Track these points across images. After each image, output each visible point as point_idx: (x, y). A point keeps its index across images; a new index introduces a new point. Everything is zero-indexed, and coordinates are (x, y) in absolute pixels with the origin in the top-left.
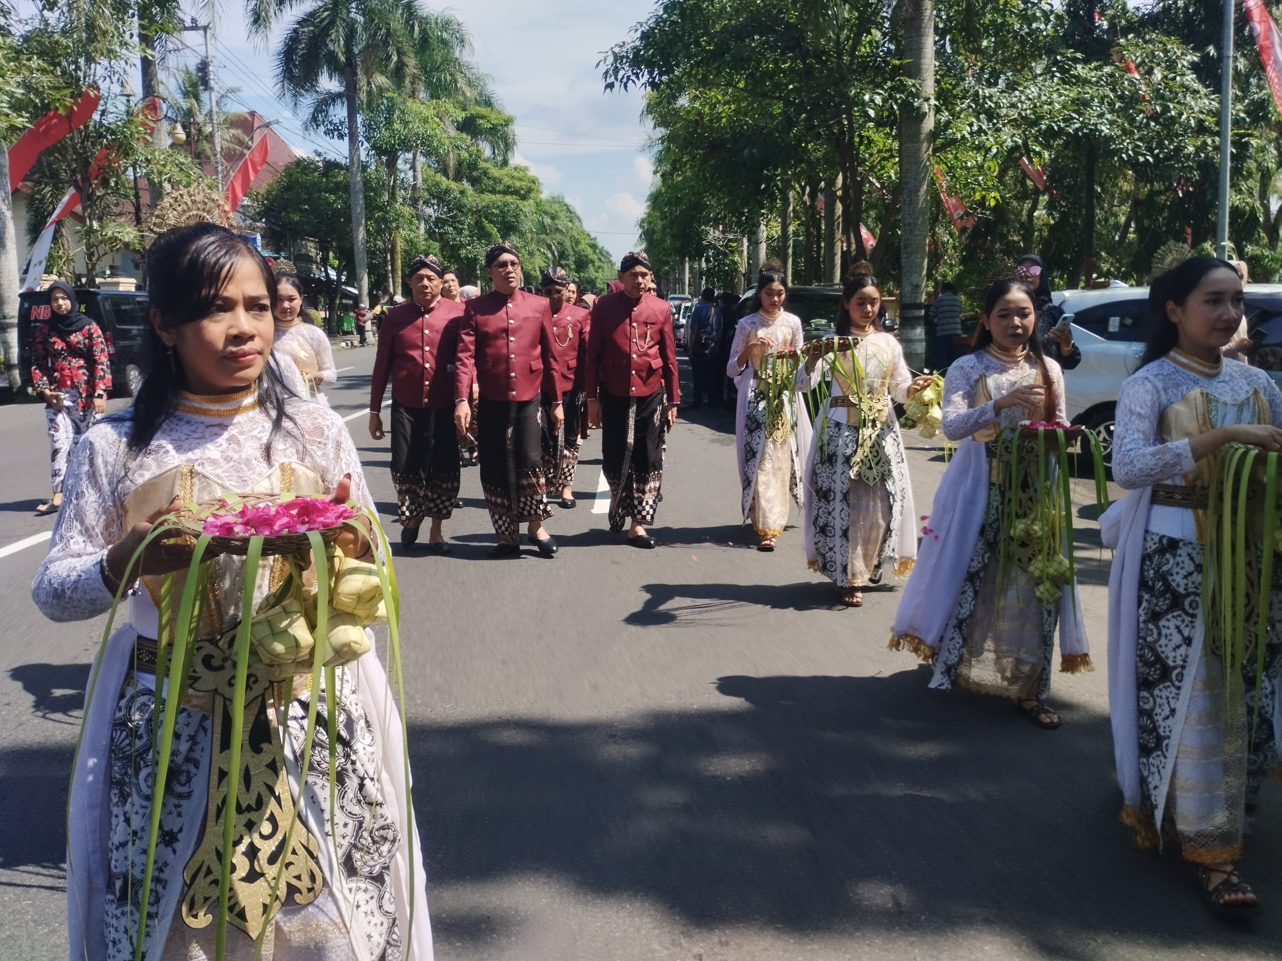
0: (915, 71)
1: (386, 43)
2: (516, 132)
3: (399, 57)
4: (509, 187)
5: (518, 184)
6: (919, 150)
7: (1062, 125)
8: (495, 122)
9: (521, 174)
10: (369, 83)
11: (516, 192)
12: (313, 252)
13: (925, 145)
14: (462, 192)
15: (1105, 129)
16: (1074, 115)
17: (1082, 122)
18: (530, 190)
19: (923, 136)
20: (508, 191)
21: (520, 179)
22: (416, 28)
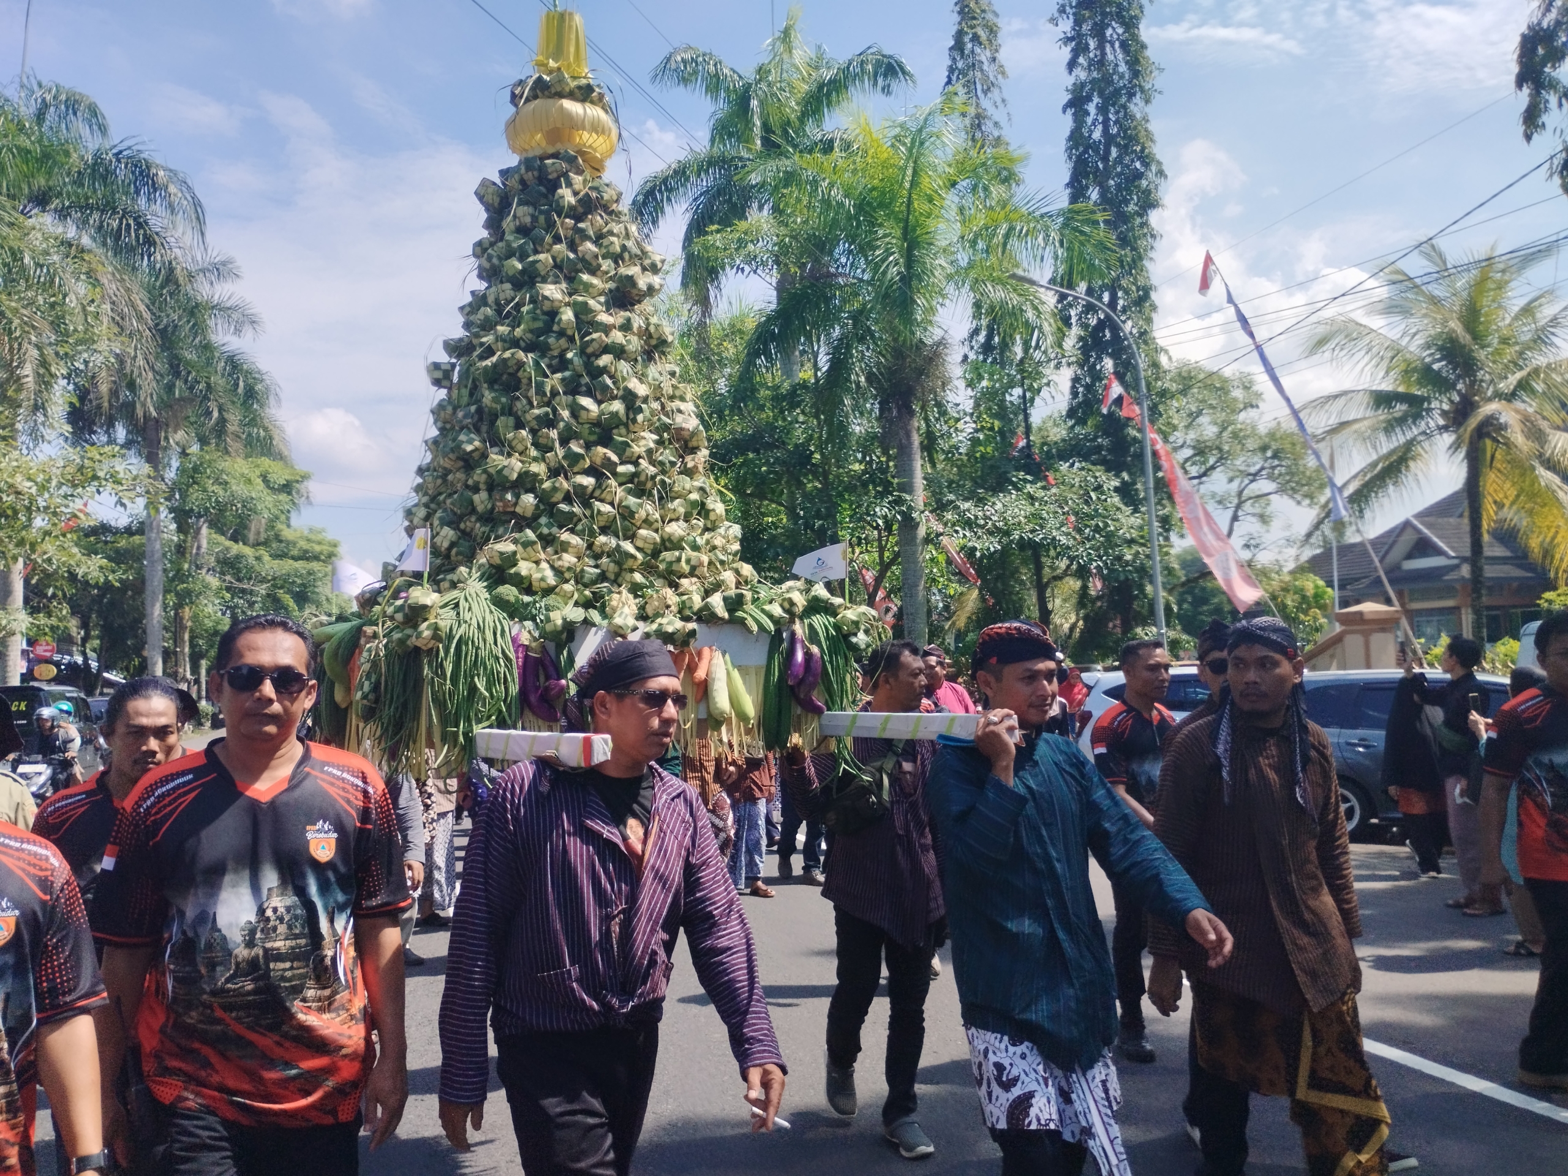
0: (907, 488)
1: (206, 398)
2: (311, 488)
3: (220, 412)
4: (306, 551)
5: (317, 548)
6: (916, 552)
8: (291, 478)
9: (319, 537)
10: (166, 438)
11: (316, 558)
12: (74, 631)
13: (920, 548)
14: (258, 559)
18: (331, 555)
19: (918, 541)
20: (305, 556)
21: (319, 543)
22: (241, 384)
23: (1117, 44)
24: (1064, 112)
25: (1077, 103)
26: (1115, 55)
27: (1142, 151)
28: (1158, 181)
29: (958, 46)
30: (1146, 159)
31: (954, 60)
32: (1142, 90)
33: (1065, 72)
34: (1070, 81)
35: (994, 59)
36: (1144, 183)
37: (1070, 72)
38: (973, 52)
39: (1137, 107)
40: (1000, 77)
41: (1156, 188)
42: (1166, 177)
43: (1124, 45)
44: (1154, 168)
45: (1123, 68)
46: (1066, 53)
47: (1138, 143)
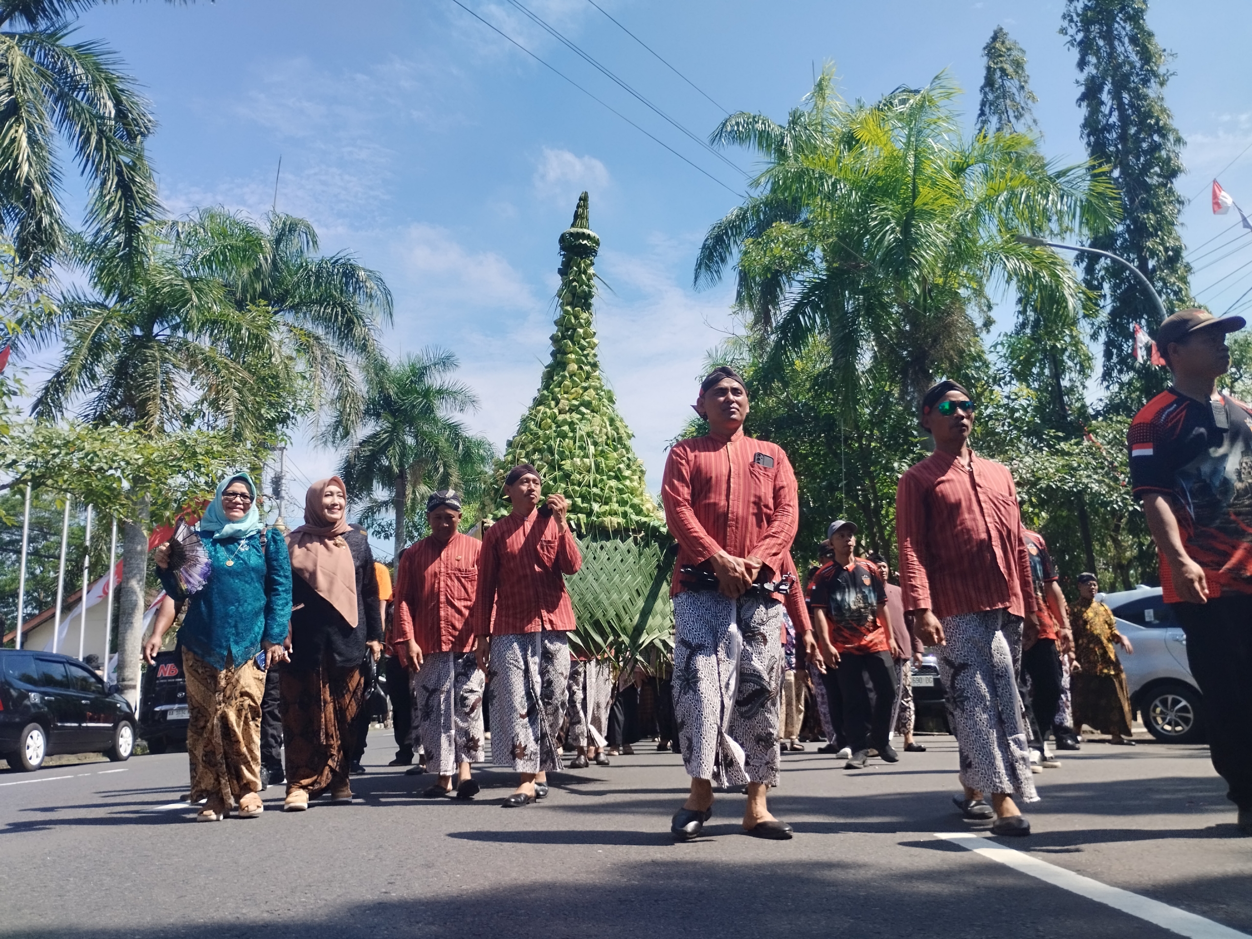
3: (444, 468)
16: (1067, 477)
17: (1075, 482)
23: (1126, 40)
24: (1080, 106)
25: (1091, 94)
26: (1126, 50)
27: (1157, 123)
28: (1177, 149)
29: (989, 82)
30: (1162, 131)
31: (985, 94)
32: (1156, 75)
33: (1077, 71)
34: (1082, 77)
35: (1022, 87)
36: (1163, 153)
37: (1082, 70)
38: (1003, 85)
39: (1152, 91)
40: (1030, 102)
41: (1177, 155)
42: (1185, 143)
43: (1134, 40)
44: (1171, 137)
45: (1134, 58)
46: (1075, 54)
47: (1151, 117)
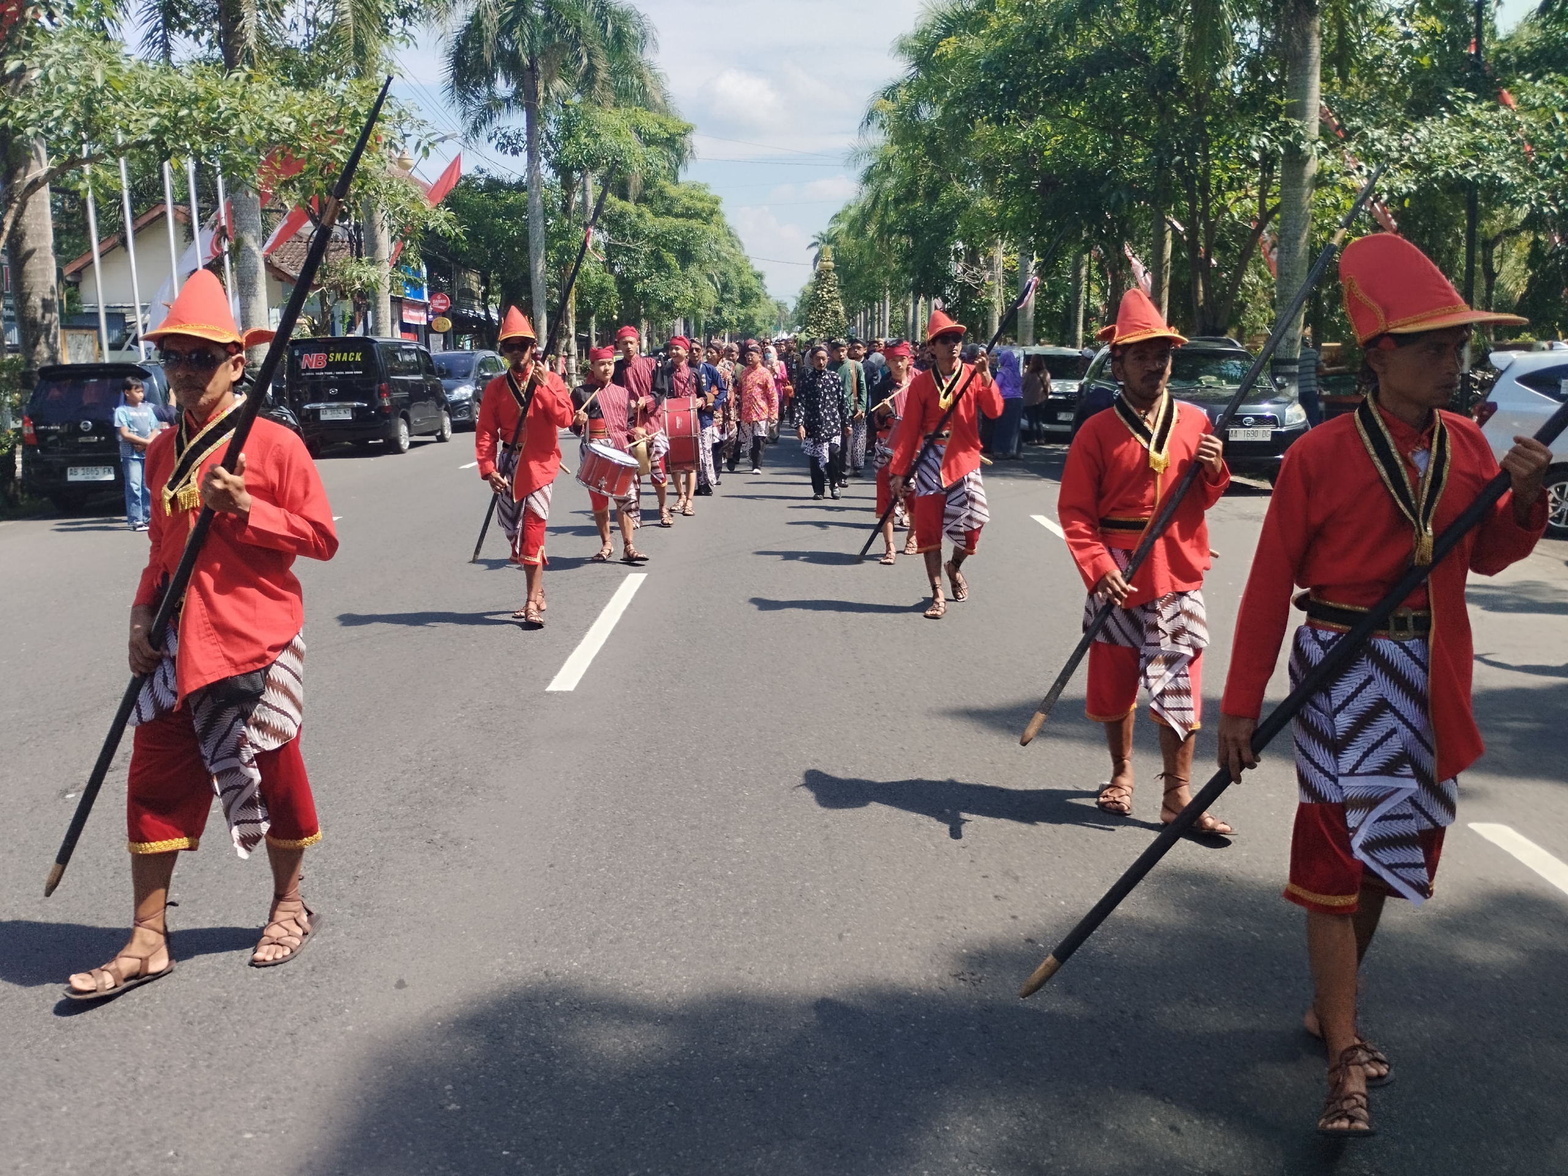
0: (1299, 111)
1: (576, 43)
2: (695, 142)
3: (589, 58)
4: (688, 209)
5: (699, 205)
6: (1301, 195)
7: (1460, 172)
8: (673, 131)
9: (702, 193)
10: (546, 89)
11: (696, 215)
12: (475, 286)
13: (1307, 190)
14: (640, 216)
15: (1506, 178)
16: (1472, 162)
17: (1481, 169)
18: (712, 213)
19: (1306, 181)
20: (689, 214)
21: (701, 200)
22: (610, 27)
